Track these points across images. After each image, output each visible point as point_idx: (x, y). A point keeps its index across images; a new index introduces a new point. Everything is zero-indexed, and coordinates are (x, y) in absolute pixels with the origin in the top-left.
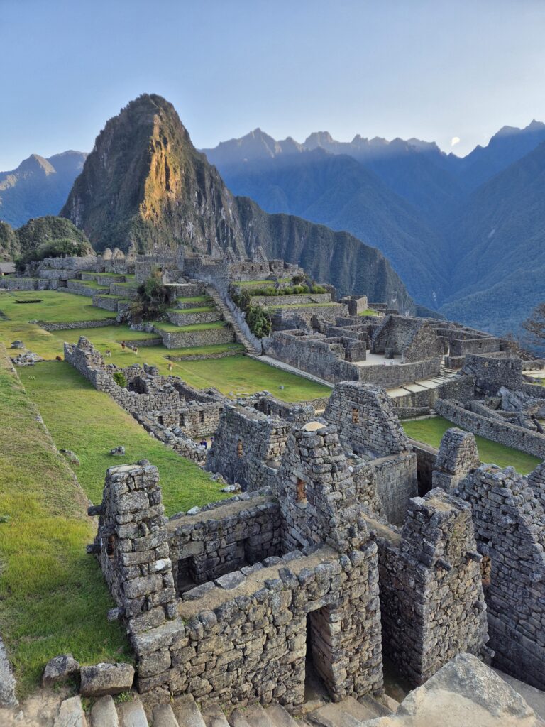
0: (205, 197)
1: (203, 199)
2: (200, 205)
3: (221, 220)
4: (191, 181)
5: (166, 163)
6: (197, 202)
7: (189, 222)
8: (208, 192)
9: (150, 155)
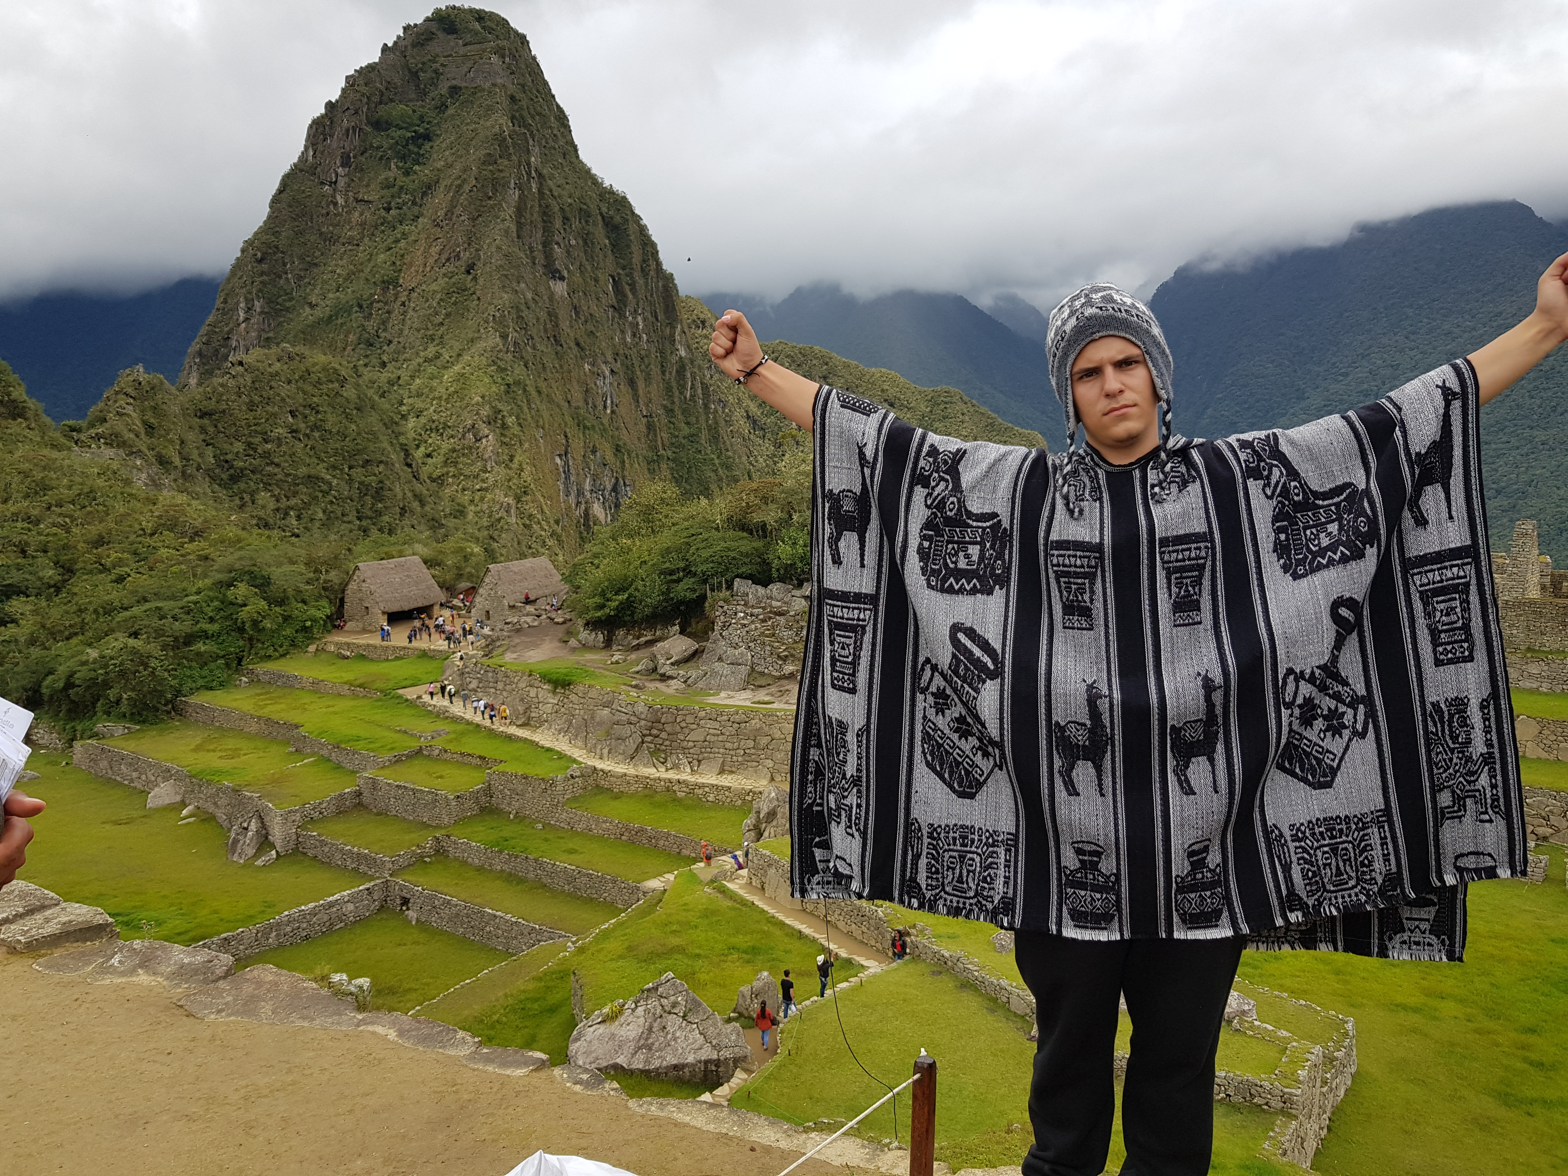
1: (630, 296)
2: (622, 316)
3: (674, 359)
4: (597, 250)
5: (541, 194)
6: (613, 307)
7: (603, 367)
8: (640, 281)
9: (501, 171)
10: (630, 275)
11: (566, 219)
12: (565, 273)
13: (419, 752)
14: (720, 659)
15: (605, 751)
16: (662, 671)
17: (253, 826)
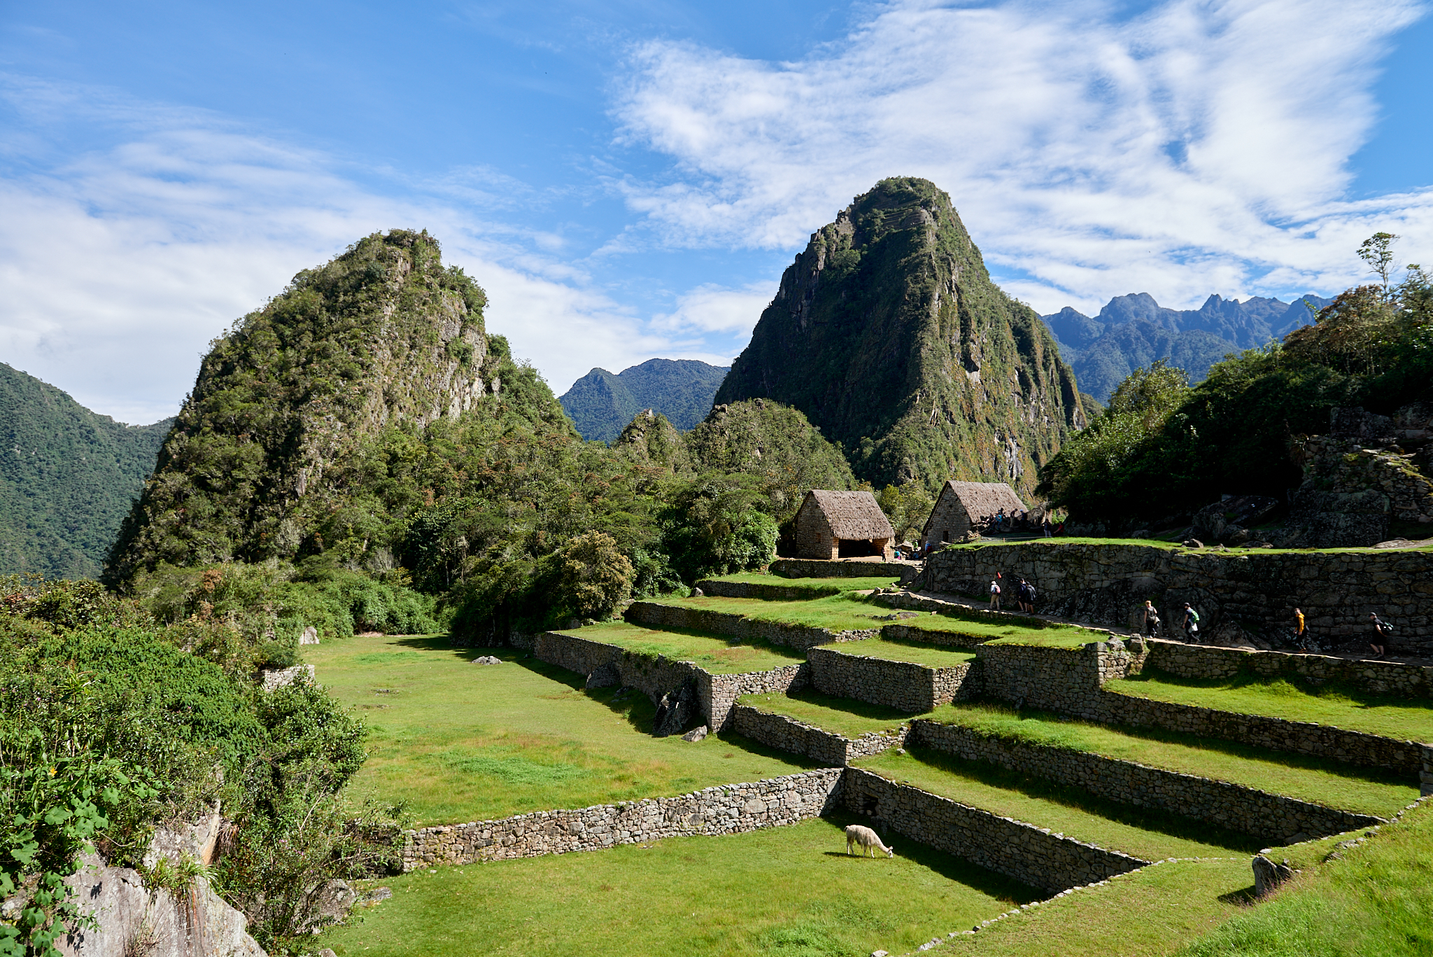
0: (1037, 382)
1: (1034, 385)
2: (1026, 401)
4: (1006, 348)
5: (960, 304)
6: (1019, 394)
7: (1011, 440)
8: (1042, 373)
9: (927, 288)
10: (1034, 368)
11: (980, 322)
12: (978, 364)
13: (882, 632)
16: (1224, 533)
17: (683, 696)
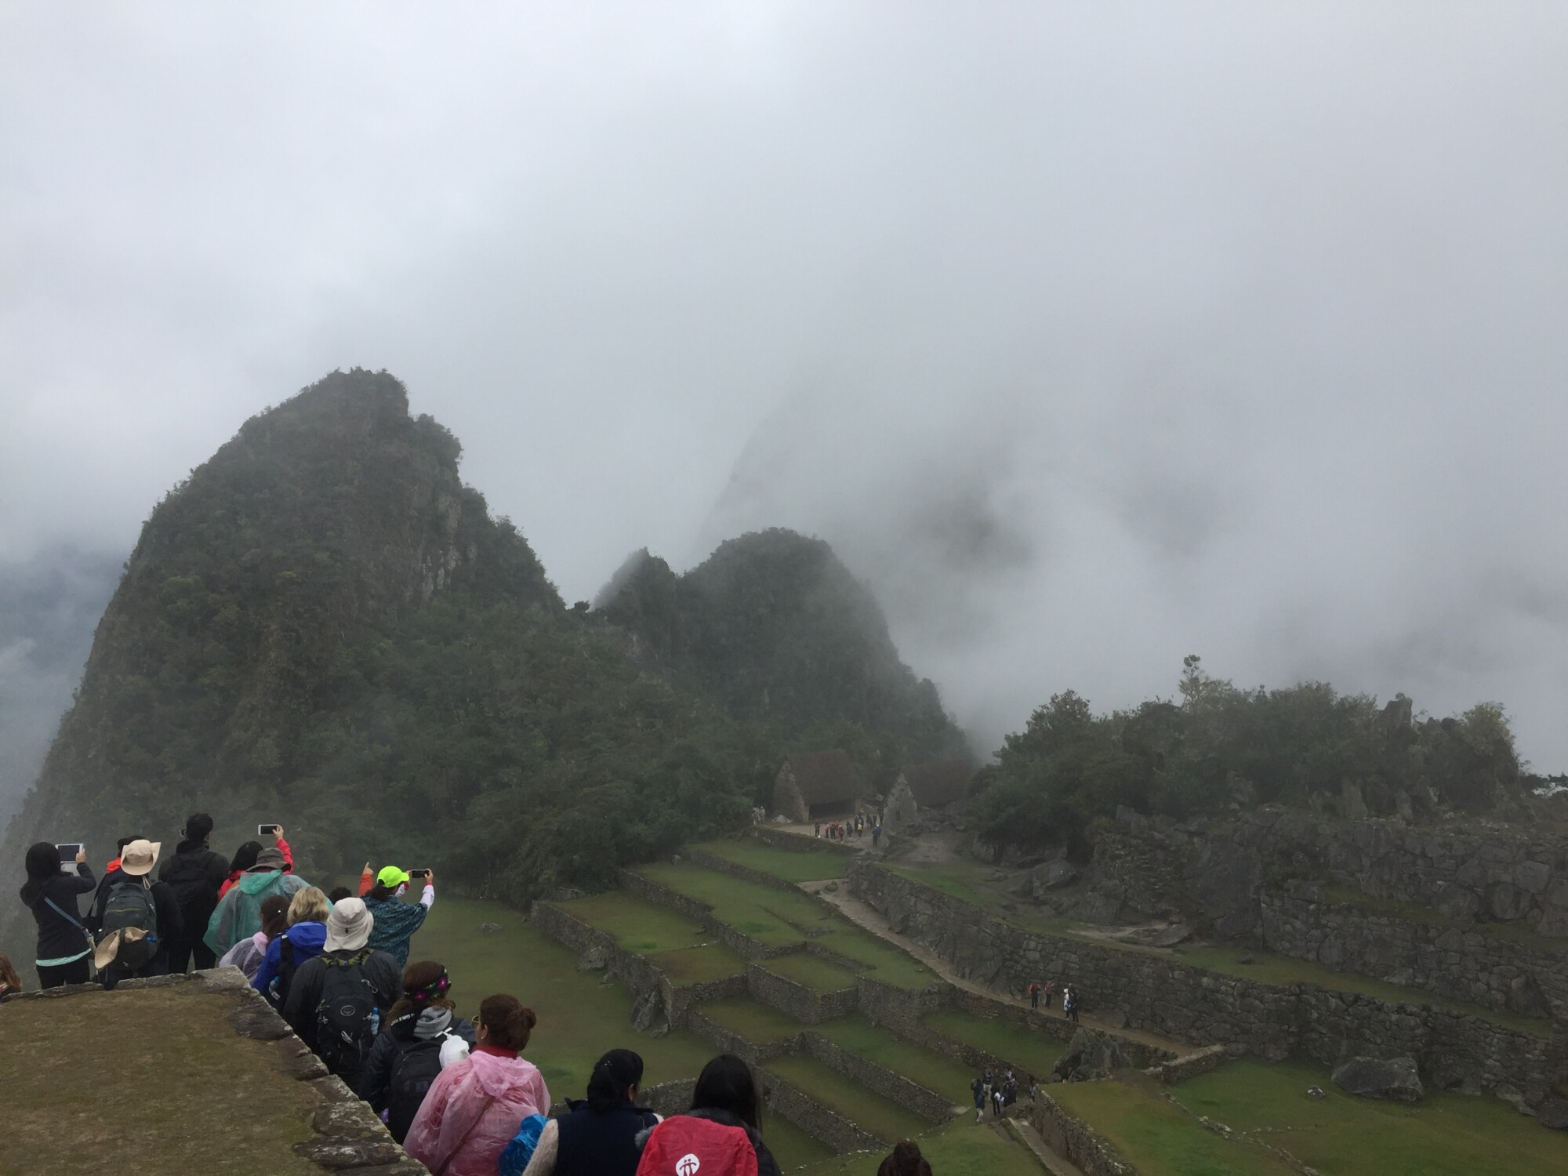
13: (804, 946)
14: (1093, 890)
15: (967, 971)
16: (1035, 895)
17: (652, 999)
